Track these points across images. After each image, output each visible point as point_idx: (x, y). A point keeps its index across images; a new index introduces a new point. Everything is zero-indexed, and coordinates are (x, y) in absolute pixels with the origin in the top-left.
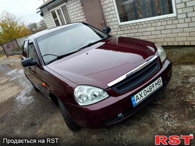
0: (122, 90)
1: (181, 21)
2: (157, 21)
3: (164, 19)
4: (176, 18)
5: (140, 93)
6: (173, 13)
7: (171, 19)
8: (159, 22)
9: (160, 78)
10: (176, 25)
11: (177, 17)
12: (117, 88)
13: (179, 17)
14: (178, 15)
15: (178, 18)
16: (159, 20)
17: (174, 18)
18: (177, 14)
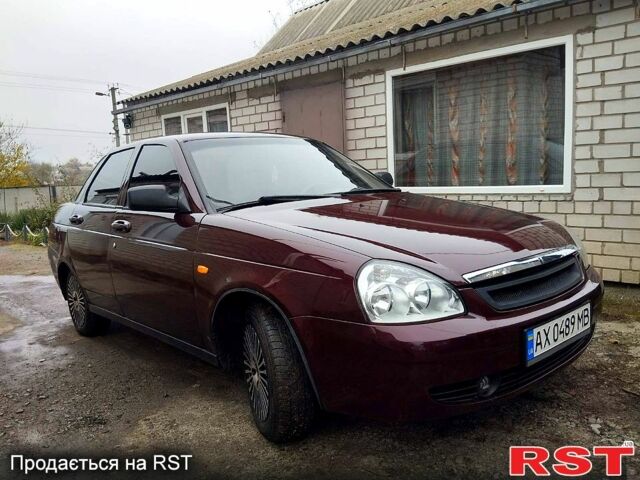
0: (502, 304)
1: (580, 208)
2: (511, 198)
3: (533, 195)
4: (569, 198)
5: (545, 327)
6: (562, 183)
7: (552, 198)
8: (517, 201)
9: (588, 306)
10: (566, 218)
11: (571, 195)
12: (490, 293)
13: (579, 195)
14: (578, 190)
15: (575, 199)
16: (516, 195)
17: (562, 198)
18: (574, 187)
